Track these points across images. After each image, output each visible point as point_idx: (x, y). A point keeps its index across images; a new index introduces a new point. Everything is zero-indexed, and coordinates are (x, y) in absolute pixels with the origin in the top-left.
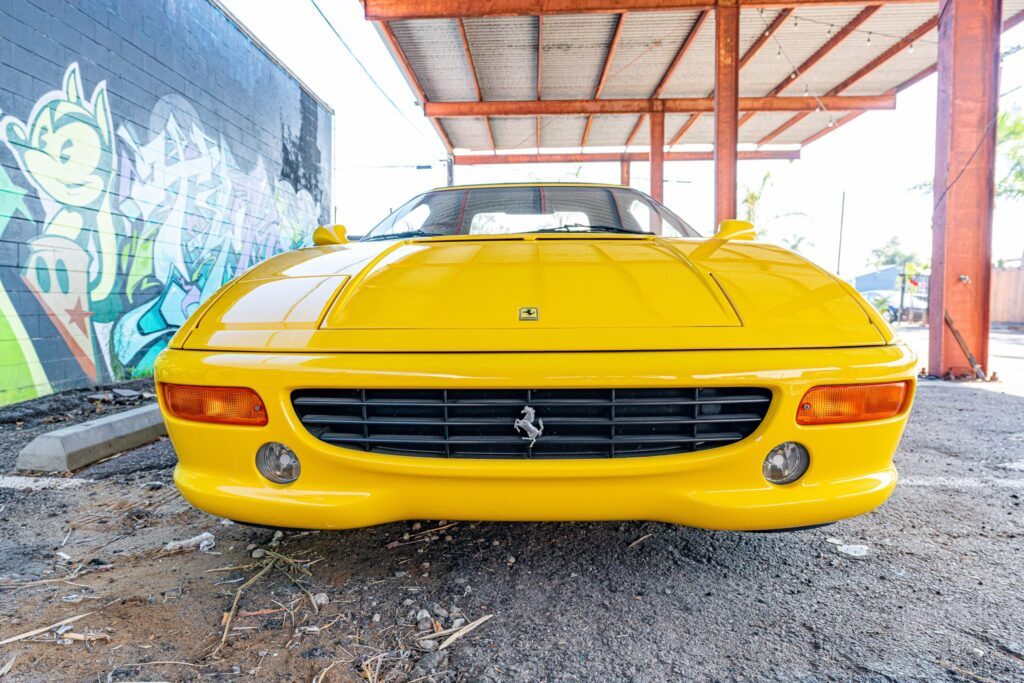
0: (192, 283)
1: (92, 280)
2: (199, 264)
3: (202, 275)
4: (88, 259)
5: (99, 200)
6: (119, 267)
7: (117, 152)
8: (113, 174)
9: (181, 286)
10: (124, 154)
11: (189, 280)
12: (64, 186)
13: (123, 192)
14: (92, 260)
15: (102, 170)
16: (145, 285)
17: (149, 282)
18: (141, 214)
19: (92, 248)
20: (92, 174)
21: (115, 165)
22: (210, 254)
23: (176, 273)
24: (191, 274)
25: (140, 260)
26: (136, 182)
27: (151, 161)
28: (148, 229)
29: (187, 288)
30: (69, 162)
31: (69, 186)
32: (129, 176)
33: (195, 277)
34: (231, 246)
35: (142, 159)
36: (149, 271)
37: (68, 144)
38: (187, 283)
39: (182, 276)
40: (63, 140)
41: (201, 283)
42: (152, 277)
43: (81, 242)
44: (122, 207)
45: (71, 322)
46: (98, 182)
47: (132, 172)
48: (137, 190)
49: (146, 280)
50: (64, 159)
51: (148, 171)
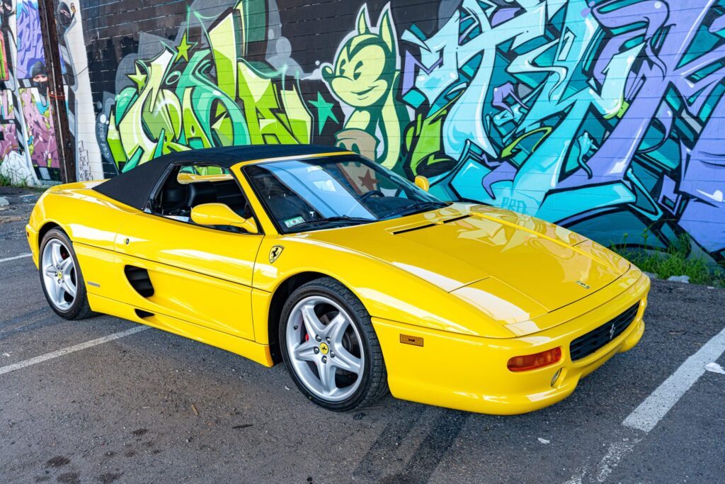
0: (500, 159)
1: (379, 156)
2: (514, 138)
3: (519, 150)
4: (375, 142)
5: (384, 98)
6: (403, 146)
7: (400, 54)
8: (397, 74)
9: (482, 163)
10: (408, 53)
11: (496, 157)
12: (356, 95)
13: (407, 85)
14: (378, 142)
15: (386, 74)
16: (431, 161)
17: (434, 159)
18: (427, 100)
19: (378, 133)
20: (377, 80)
21: (398, 66)
22: (538, 125)
23: (473, 148)
24: (500, 149)
25: (426, 139)
26: (421, 72)
27: (439, 47)
28: (435, 111)
29: (492, 164)
30: (360, 78)
31: (360, 94)
32: (413, 70)
33: (506, 152)
34: (592, 109)
35: (429, 50)
36: (437, 148)
37: (360, 64)
38: (490, 158)
39: (484, 152)
40: (356, 63)
41: (519, 159)
42: (441, 153)
43: (370, 130)
44: (404, 98)
45: (362, 185)
46: (383, 85)
47: (416, 65)
48: (422, 80)
49: (433, 156)
50: (357, 76)
51: (436, 57)
